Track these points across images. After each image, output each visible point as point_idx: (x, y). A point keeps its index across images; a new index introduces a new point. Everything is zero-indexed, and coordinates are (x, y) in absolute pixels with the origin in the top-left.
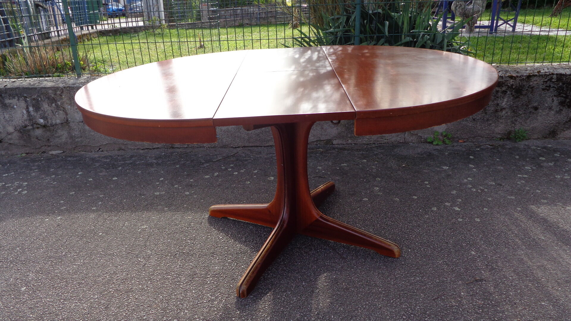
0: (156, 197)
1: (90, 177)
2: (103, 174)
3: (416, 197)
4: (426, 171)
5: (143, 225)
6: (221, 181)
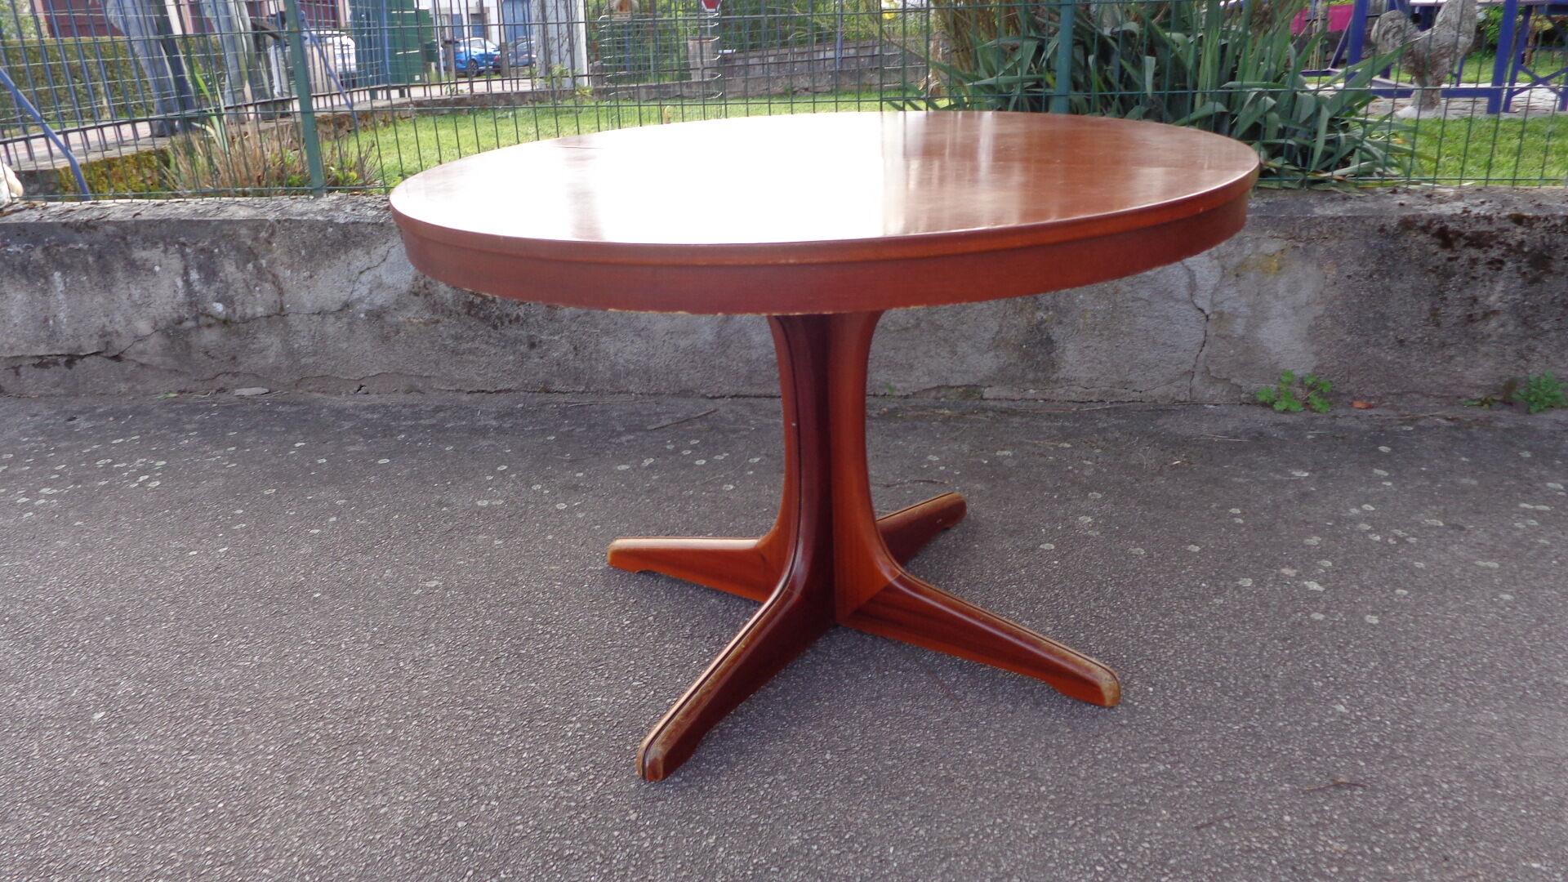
0: (479, 513)
1: (322, 456)
2: (358, 448)
3: (1197, 549)
4: (1241, 480)
5: (431, 579)
6: (656, 480)
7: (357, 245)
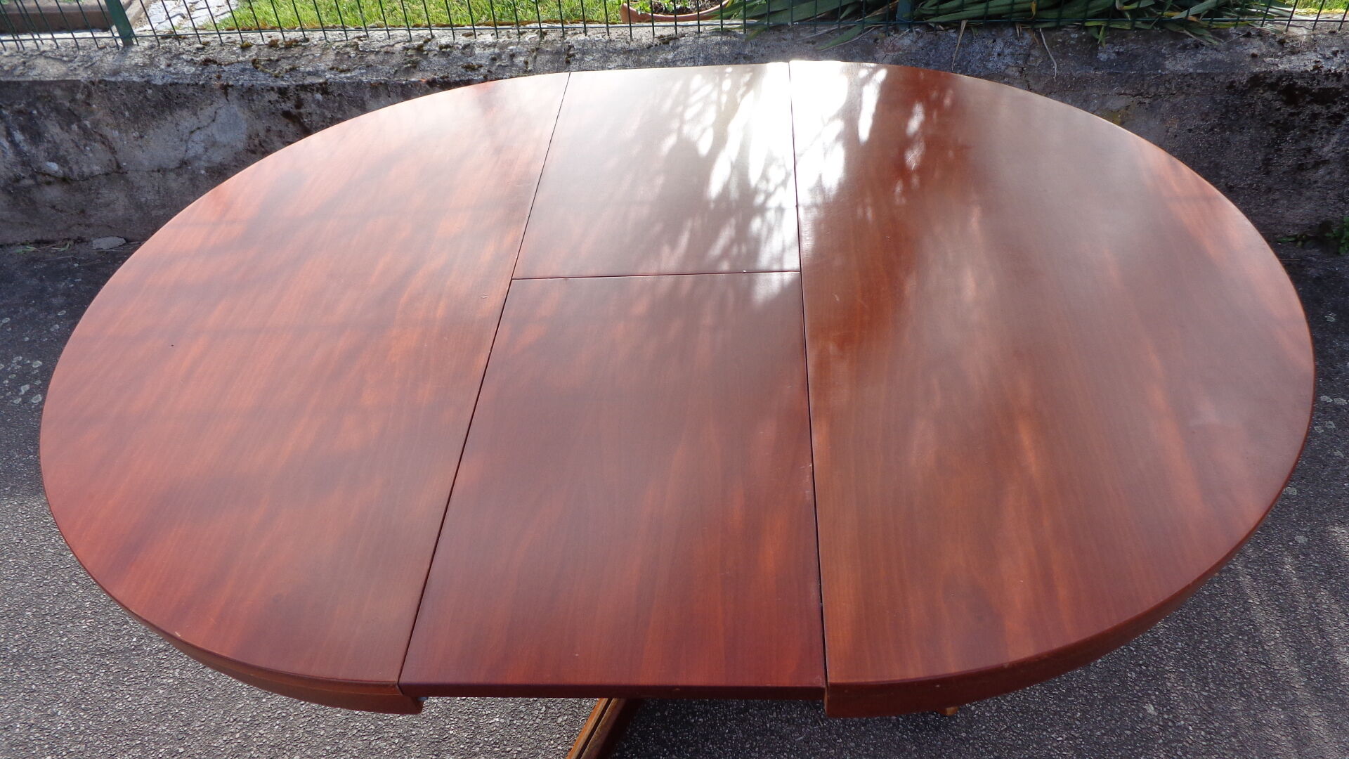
7: (181, 106)
